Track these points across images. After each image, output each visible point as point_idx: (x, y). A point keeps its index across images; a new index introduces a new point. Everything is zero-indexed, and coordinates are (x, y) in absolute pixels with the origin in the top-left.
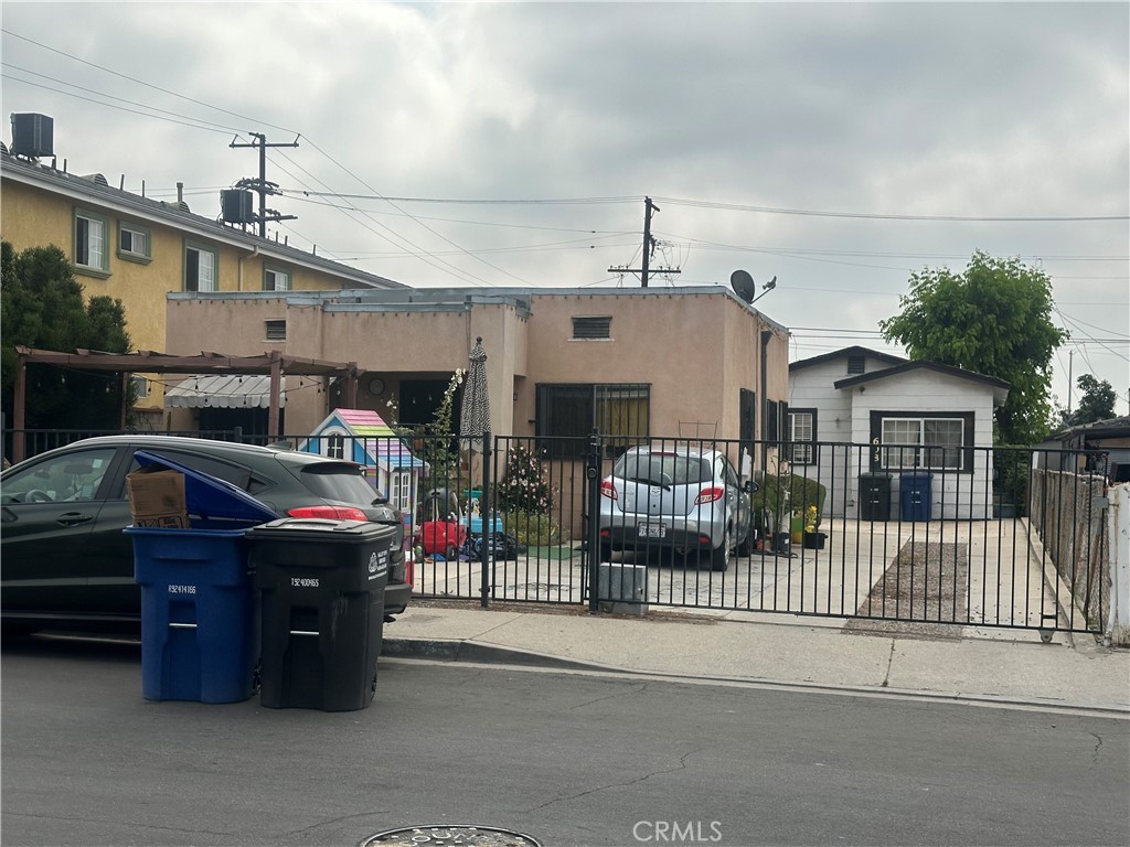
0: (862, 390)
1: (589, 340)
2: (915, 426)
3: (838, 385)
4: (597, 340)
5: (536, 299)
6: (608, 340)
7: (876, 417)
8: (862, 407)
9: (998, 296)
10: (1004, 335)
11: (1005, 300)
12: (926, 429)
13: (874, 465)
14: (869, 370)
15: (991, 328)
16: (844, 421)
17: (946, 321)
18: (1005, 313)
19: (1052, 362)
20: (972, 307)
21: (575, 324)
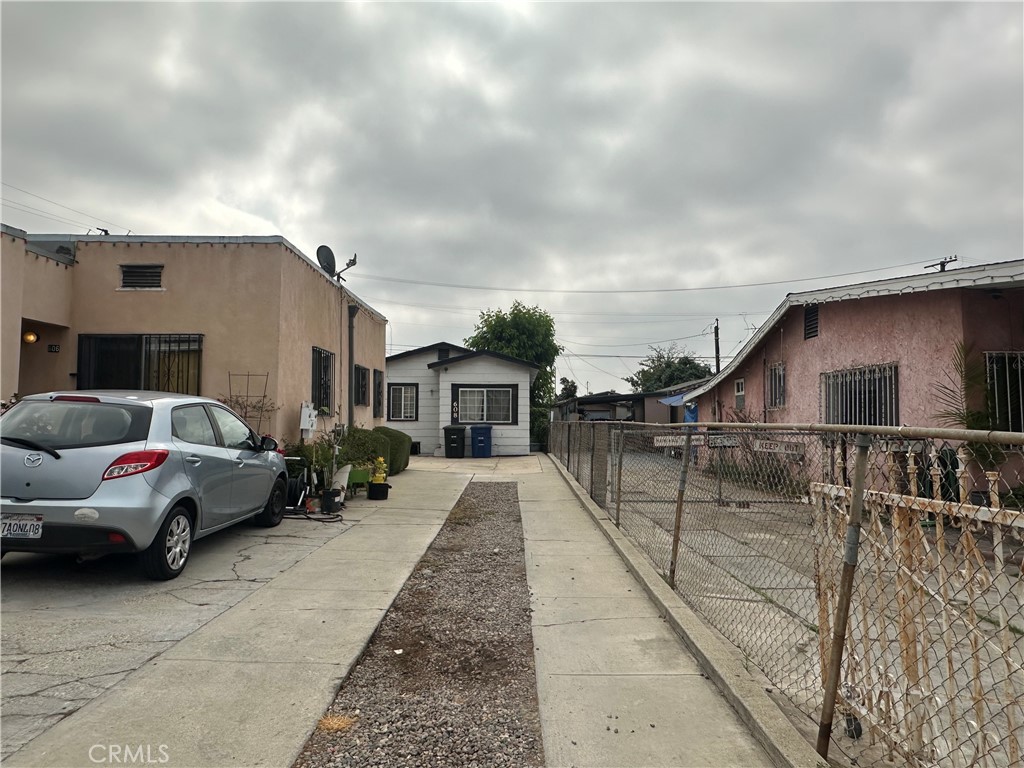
0: (446, 369)
1: (138, 289)
2: (480, 394)
3: (430, 366)
4: (147, 289)
5: (82, 246)
6: (159, 289)
7: (455, 388)
8: (447, 381)
9: (527, 325)
10: (531, 347)
11: (531, 327)
12: (488, 396)
13: (454, 420)
14: (451, 356)
15: (524, 343)
16: (435, 392)
17: (500, 338)
18: (531, 335)
19: (555, 364)
20: (514, 331)
21: (124, 272)
